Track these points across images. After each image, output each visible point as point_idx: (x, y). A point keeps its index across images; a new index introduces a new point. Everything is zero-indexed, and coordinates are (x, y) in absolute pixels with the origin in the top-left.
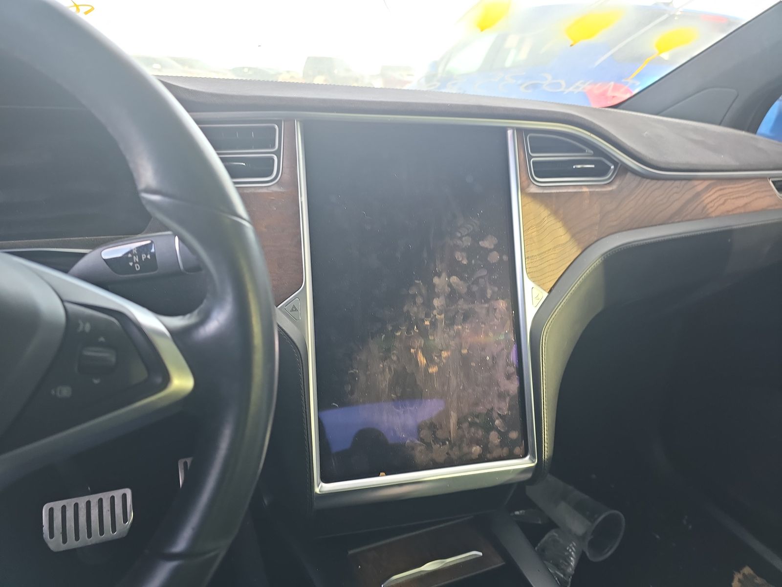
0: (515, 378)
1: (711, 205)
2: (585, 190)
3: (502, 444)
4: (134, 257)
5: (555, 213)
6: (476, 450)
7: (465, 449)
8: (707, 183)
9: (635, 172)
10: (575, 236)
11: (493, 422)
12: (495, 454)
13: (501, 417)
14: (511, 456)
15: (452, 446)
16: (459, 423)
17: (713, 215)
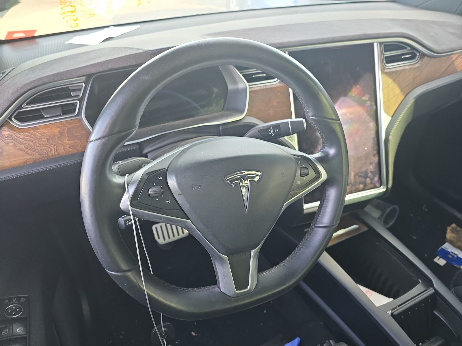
0: (377, 155)
1: (458, 66)
2: (407, 67)
3: (371, 183)
4: (272, 131)
5: (395, 80)
6: (361, 186)
7: (357, 186)
8: (457, 55)
9: (428, 56)
10: (402, 90)
11: (368, 174)
12: (369, 187)
13: (372, 172)
14: (375, 187)
15: (352, 185)
16: (355, 176)
17: (459, 70)
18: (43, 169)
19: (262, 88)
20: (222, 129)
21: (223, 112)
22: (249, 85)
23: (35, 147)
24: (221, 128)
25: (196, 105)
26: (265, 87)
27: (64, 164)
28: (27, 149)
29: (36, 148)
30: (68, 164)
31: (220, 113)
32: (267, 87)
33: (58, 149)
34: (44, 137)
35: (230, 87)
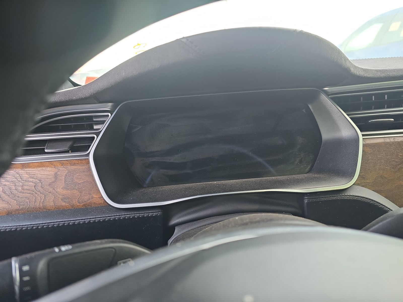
18: (12, 227)
19: (388, 140)
20: (308, 203)
21: (310, 175)
22: (363, 135)
23: (16, 192)
24: (306, 201)
25: (260, 160)
26: (392, 140)
27: (44, 224)
28: (5, 193)
29: (17, 194)
30: (49, 225)
31: (306, 175)
32: (396, 140)
33: (46, 200)
34: (32, 179)
35: (326, 135)
